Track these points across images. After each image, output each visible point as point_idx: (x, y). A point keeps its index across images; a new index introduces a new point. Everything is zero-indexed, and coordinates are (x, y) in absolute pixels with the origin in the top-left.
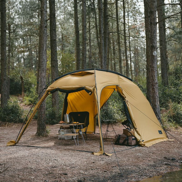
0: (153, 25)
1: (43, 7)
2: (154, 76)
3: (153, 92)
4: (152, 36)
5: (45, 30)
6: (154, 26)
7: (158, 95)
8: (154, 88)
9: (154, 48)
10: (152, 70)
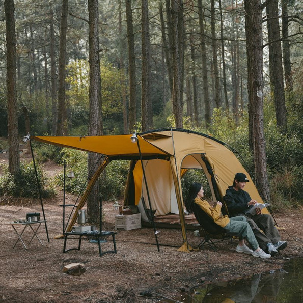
0: (256, 50)
1: (93, 32)
2: (258, 129)
3: (257, 152)
4: (255, 67)
5: (95, 66)
6: (258, 52)
7: (264, 157)
8: (258, 147)
9: (259, 86)
10: (255, 119)
